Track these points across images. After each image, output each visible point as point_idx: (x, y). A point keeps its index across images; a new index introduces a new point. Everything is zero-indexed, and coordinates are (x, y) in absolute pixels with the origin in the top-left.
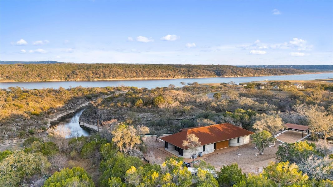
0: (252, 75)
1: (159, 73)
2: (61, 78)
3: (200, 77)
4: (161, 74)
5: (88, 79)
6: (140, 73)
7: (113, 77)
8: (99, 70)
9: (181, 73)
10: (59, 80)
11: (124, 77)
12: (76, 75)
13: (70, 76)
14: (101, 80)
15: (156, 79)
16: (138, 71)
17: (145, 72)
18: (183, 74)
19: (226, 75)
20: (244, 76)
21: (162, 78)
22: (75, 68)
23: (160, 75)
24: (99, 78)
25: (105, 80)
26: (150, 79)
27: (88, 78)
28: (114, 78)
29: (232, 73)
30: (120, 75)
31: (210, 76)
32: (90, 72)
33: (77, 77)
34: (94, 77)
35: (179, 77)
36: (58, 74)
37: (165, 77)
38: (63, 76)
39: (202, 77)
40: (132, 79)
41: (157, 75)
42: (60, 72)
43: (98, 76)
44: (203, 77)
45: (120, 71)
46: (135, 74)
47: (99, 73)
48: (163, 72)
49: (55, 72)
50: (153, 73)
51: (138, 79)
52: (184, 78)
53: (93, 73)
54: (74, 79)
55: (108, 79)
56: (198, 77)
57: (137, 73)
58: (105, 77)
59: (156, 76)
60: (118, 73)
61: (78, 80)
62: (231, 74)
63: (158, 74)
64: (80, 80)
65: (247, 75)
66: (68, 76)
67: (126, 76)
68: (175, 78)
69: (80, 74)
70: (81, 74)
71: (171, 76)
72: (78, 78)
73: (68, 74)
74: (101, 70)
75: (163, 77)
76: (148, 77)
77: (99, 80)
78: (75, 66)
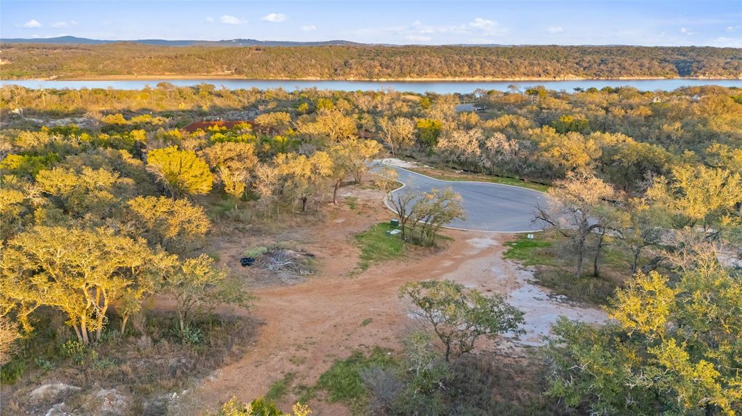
1: (523, 67)
2: (322, 75)
4: (528, 69)
5: (370, 77)
6: (479, 66)
7: (418, 75)
8: (393, 58)
9: (581, 66)
10: (318, 79)
11: (440, 75)
12: (349, 69)
13: (338, 71)
14: (393, 80)
15: (511, 79)
16: (475, 61)
17: (488, 64)
18: (585, 69)
19: (704, 74)
21: (527, 79)
22: (356, 54)
23: (522, 70)
24: (390, 75)
25: (402, 79)
26: (498, 79)
27: (370, 75)
28: (421, 76)
29: (724, 68)
30: (433, 71)
31: (657, 75)
32: (377, 63)
33: (350, 74)
34: (381, 74)
35: (571, 77)
36: (319, 66)
37: (533, 75)
38: (326, 71)
39: (631, 78)
40: (457, 79)
41: (515, 72)
42: (323, 63)
43: (389, 71)
44: (636, 78)
45: (436, 62)
46: (466, 69)
47: (392, 64)
48: (532, 65)
49: (313, 61)
50: (507, 66)
51: (468, 79)
52: (582, 79)
53: (381, 65)
54: (344, 75)
55: (408, 79)
56: (621, 78)
57: (471, 65)
58: (402, 74)
59: (513, 74)
60: (430, 66)
61: (352, 79)
62: (720, 70)
63: (518, 70)
64: (354, 79)
66: (336, 70)
67: (446, 72)
68: (557, 79)
69: (355, 67)
70: (359, 68)
71: (550, 75)
72: (352, 75)
73: (336, 67)
74: (398, 59)
75: (528, 76)
76: (494, 76)
77: (390, 79)
78: (356, 51)
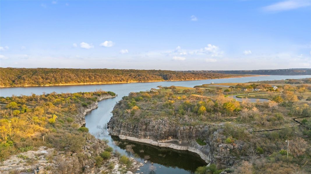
0: (193, 79)
1: (113, 78)
2: (5, 84)
3: (150, 81)
4: (115, 78)
5: (39, 85)
6: (94, 78)
7: (65, 82)
8: (49, 74)
9: (132, 77)
10: (4, 86)
11: (77, 82)
12: (23, 81)
13: (16, 82)
15: (110, 83)
16: (91, 75)
17: (98, 76)
18: (134, 78)
19: (172, 79)
20: (187, 80)
21: (116, 83)
22: (18, 72)
23: (113, 79)
24: (50, 83)
25: (57, 85)
26: (104, 83)
27: (38, 83)
28: (67, 83)
29: (177, 77)
30: (72, 80)
31: (159, 80)
32: (39, 77)
33: (24, 83)
34: (44, 82)
35: (132, 81)
37: (118, 81)
38: (7, 82)
39: (152, 81)
40: (85, 84)
41: (111, 80)
42: (3, 77)
43: (49, 81)
44: (153, 81)
45: (72, 76)
46: (88, 79)
47: (49, 77)
50: (106, 77)
51: (92, 83)
52: (136, 82)
53: (42, 78)
54: (21, 84)
55: (61, 84)
56: (149, 81)
57: (90, 77)
58: (56, 81)
59: (110, 80)
60: (70, 78)
61: (27, 85)
62: (176, 78)
64: (28, 86)
65: (190, 79)
66: (14, 81)
67: (79, 80)
68: (128, 82)
69: (27, 79)
70: (29, 80)
71: (125, 81)
72: (26, 84)
73: (13, 80)
74: (52, 75)
75: (116, 81)
76: (102, 82)
77: (51, 85)
